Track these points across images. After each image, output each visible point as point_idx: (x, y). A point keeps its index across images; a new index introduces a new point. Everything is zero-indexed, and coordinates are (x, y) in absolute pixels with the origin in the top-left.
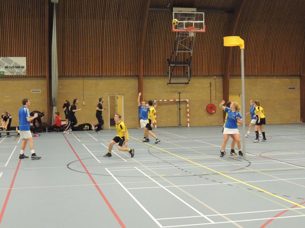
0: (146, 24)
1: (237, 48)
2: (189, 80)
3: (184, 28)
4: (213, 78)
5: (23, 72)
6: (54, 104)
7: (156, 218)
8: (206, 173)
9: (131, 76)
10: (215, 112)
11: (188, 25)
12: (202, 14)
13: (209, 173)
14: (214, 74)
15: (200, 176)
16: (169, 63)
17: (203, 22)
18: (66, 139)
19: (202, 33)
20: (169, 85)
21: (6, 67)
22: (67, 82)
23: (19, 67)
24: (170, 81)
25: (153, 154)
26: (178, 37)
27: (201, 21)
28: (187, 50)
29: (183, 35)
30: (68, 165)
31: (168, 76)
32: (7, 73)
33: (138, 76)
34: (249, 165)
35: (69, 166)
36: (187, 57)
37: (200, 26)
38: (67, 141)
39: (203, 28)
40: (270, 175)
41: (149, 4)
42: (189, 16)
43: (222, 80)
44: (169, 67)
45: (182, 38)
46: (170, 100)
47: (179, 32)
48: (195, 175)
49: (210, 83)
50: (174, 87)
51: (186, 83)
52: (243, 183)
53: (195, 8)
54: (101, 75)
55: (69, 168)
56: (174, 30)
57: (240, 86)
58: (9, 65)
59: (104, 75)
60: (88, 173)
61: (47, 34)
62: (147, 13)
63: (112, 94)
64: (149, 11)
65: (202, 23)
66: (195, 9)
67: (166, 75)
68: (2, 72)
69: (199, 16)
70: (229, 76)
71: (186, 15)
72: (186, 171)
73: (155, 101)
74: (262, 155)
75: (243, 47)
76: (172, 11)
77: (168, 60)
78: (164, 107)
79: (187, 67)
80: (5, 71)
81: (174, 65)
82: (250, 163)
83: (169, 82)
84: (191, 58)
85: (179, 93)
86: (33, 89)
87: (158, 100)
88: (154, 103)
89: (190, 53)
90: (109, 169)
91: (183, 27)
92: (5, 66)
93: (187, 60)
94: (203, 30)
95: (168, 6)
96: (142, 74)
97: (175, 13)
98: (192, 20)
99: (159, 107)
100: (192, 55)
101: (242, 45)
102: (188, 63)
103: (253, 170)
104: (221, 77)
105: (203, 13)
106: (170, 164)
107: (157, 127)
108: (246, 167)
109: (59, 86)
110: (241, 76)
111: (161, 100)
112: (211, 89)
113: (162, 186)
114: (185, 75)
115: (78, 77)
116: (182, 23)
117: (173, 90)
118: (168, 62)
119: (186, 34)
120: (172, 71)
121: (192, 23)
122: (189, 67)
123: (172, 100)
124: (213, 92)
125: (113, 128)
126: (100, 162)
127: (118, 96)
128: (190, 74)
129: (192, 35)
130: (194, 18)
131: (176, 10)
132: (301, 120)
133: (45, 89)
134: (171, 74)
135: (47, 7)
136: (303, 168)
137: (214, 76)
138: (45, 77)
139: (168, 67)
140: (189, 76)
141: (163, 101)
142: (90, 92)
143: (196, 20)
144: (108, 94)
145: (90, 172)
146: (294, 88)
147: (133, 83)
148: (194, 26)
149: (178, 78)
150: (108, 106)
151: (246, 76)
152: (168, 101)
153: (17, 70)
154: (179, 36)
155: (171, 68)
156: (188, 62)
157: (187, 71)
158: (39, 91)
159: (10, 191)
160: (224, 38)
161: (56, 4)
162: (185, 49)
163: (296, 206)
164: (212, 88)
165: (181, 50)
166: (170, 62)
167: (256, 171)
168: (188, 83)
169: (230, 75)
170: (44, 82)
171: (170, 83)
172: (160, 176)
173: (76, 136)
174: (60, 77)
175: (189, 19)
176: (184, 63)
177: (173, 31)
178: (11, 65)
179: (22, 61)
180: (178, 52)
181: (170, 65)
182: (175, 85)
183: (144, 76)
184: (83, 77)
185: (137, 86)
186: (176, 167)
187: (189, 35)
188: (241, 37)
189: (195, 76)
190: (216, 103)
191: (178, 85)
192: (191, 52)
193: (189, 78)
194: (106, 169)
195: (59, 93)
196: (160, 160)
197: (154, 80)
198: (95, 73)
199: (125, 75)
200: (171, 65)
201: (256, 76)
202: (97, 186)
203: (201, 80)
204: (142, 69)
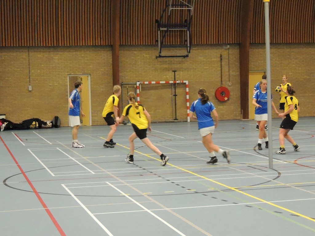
2: (188, 51)
4: (225, 47)
8: (212, 189)
9: (101, 47)
10: (228, 100)
13: (217, 189)
14: (226, 43)
15: (205, 194)
16: (159, 26)
18: (3, 142)
20: (159, 59)
24: (160, 52)
28: (185, 5)
30: (5, 181)
31: (158, 45)
33: (112, 47)
34: (278, 177)
35: (7, 182)
36: (186, 16)
43: (238, 50)
44: (159, 32)
46: (161, 82)
48: (196, 192)
49: (221, 56)
50: (166, 62)
51: (184, 57)
52: (268, 203)
54: (55, 45)
55: (6, 185)
59: (60, 45)
60: (35, 192)
63: (72, 73)
67: (154, 43)
70: (248, 44)
72: (183, 187)
73: (138, 84)
74: (297, 162)
77: (157, 21)
78: (152, 92)
79: (186, 31)
81: (166, 29)
83: (158, 55)
84: (191, 18)
85: (175, 71)
87: (142, 83)
88: (137, 87)
89: (189, 11)
90: (67, 186)
93: (186, 21)
96: (118, 43)
99: (144, 92)
100: (192, 13)
102: (186, 26)
103: (283, 184)
104: (237, 47)
106: (159, 176)
111: (146, 83)
112: (221, 65)
113: (147, 210)
114: (183, 45)
115: (21, 47)
117: (166, 66)
118: (157, 24)
120: (163, 37)
122: (188, 32)
123: (164, 82)
124: (226, 69)
126: (53, 175)
127: (82, 77)
128: (190, 43)
134: (162, 43)
137: (226, 44)
139: (156, 33)
140: (188, 45)
141: (150, 83)
142: (39, 71)
144: (67, 74)
145: (38, 191)
147: (105, 56)
152: (158, 83)
155: (161, 34)
157: (186, 37)
162: (182, 5)
164: (223, 64)
165: (176, 6)
166: (159, 24)
168: (187, 56)
169: (250, 43)
171: (160, 56)
172: (144, 194)
173: (18, 137)
176: (181, 26)
180: (171, 9)
181: (159, 30)
182: (167, 59)
183: (121, 46)
184: (28, 48)
185: (111, 61)
186: (168, 180)
189: (197, 45)
190: (229, 86)
192: (192, 9)
193: (189, 48)
194: (63, 185)
196: (144, 171)
197: (135, 52)
198: (47, 41)
199: (91, 44)
200: (161, 29)
202: (48, 211)
203: (207, 51)
204: (117, 34)
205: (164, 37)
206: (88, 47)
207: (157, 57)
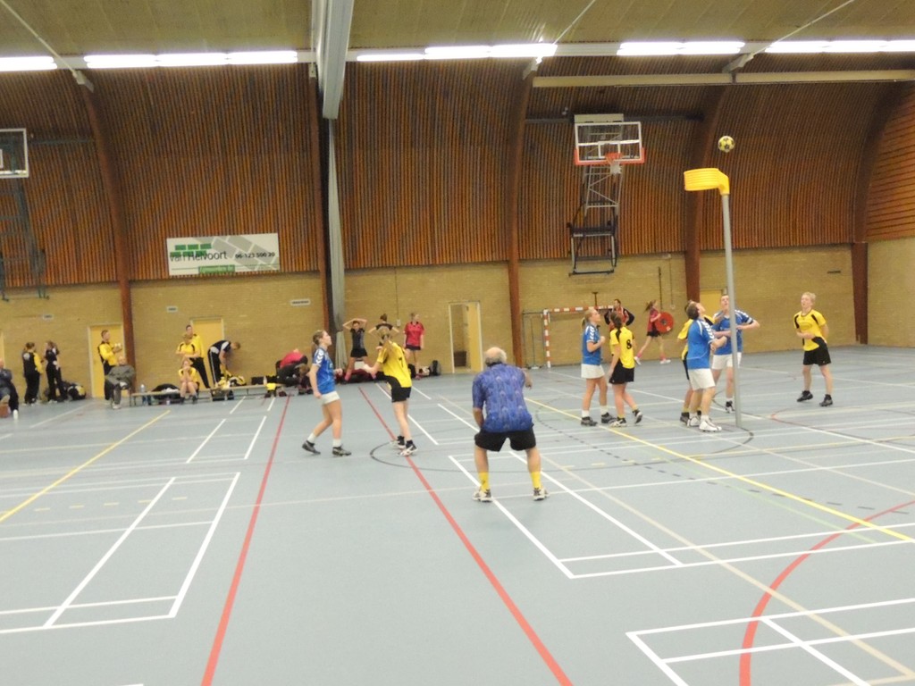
0: (519, 150)
1: (713, 194)
2: (614, 264)
3: (600, 157)
4: (664, 257)
5: (273, 264)
6: (337, 326)
7: (558, 557)
8: (658, 459)
9: (494, 263)
10: (671, 330)
11: (607, 150)
12: (637, 125)
13: (664, 459)
14: (666, 251)
15: (648, 465)
16: (572, 232)
17: (639, 141)
18: (366, 398)
19: (639, 165)
20: (574, 277)
21: (239, 256)
22: (363, 280)
23: (264, 255)
24: (575, 268)
25: (547, 423)
26: (588, 176)
27: (634, 139)
28: (608, 201)
29: (598, 171)
30: (371, 453)
31: (571, 259)
32: (241, 268)
33: (507, 262)
34: (750, 439)
35: (375, 455)
36: (608, 217)
37: (633, 150)
38: (369, 402)
39: (638, 155)
40: (794, 459)
41: (523, 112)
42: (610, 131)
43: (684, 261)
44: (572, 240)
45: (597, 178)
46: (577, 309)
47: (589, 166)
48: (636, 464)
49: (660, 270)
50: (583, 280)
51: (608, 272)
52: (740, 477)
53: (621, 112)
54: (431, 263)
55: (373, 458)
56: (579, 162)
57: (724, 272)
58: (243, 252)
59: (438, 263)
60: (414, 467)
61: (317, 185)
62: (521, 129)
63: (455, 301)
64: (526, 126)
65: (638, 144)
66: (620, 117)
67: (566, 256)
68: (231, 266)
69: (629, 129)
70: (697, 251)
71: (602, 129)
72: (617, 457)
73: (545, 312)
74: (776, 417)
75: (726, 191)
76: (572, 122)
77: (569, 225)
78: (565, 322)
79: (609, 237)
80: (236, 263)
81: (581, 235)
82: (751, 434)
83: (572, 272)
84: (616, 219)
85: (595, 293)
86: (296, 298)
87: (551, 310)
88: (544, 316)
89: (613, 209)
90: (456, 458)
91: (597, 155)
92: (237, 253)
93: (609, 223)
94: (640, 159)
95: (564, 113)
96: (516, 257)
97: (580, 127)
98: (616, 139)
99: (554, 323)
100: (617, 212)
101: (723, 187)
102: (610, 230)
103: (758, 450)
104: (682, 257)
105: (639, 123)
106: (582, 442)
107: (552, 366)
108: (744, 443)
109: (346, 290)
110: (724, 250)
111: (557, 310)
112: (660, 282)
113: (568, 490)
114: (606, 255)
115: (385, 267)
116: (594, 146)
117: (583, 286)
118: (568, 228)
119: (604, 168)
121: (616, 145)
122: (612, 238)
123: (581, 309)
124: (666, 287)
125: (461, 370)
126: (436, 443)
127: (469, 305)
128: (616, 253)
129: (616, 169)
130: (620, 135)
131: (581, 120)
132: (857, 339)
133: (319, 296)
134: (576, 255)
135: (315, 129)
136: (867, 441)
137: (666, 254)
138: (316, 272)
139: (568, 241)
140: (614, 256)
141: (562, 311)
142: (410, 299)
143: (625, 138)
144: (447, 302)
146: (839, 272)
147: (499, 276)
148: (619, 152)
149: (590, 262)
150: (449, 327)
151: (735, 250)
152: (573, 310)
153: (260, 261)
154: (590, 174)
155: (576, 242)
156: (611, 227)
157: (610, 245)
158: (306, 302)
159: (256, 511)
160: (685, 173)
161: (332, 120)
162: (603, 201)
163: (857, 525)
164: (662, 280)
165: (594, 202)
166: (572, 229)
167: (765, 451)
168: (612, 271)
169: (701, 251)
170: (316, 284)
171: (575, 273)
172: (563, 468)
174: (348, 270)
175: (608, 138)
176: (602, 230)
177: (577, 164)
178: (247, 250)
179: (269, 242)
180: (587, 207)
181: (573, 236)
182: (584, 277)
183: (520, 260)
184: (394, 268)
185: (507, 282)
186: (595, 448)
187: (611, 172)
188: (722, 170)
189: (626, 256)
190: (673, 311)
191: (592, 276)
192: (617, 206)
193: (614, 260)
194: (451, 457)
195: (346, 304)
196: (560, 435)
197: (540, 269)
199: (480, 260)
200: (575, 235)
201: (756, 249)
202: (433, 495)
203: (640, 263)
204: (515, 246)
205: (579, 246)
206: (476, 264)
207: (570, 275)
